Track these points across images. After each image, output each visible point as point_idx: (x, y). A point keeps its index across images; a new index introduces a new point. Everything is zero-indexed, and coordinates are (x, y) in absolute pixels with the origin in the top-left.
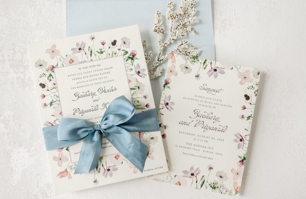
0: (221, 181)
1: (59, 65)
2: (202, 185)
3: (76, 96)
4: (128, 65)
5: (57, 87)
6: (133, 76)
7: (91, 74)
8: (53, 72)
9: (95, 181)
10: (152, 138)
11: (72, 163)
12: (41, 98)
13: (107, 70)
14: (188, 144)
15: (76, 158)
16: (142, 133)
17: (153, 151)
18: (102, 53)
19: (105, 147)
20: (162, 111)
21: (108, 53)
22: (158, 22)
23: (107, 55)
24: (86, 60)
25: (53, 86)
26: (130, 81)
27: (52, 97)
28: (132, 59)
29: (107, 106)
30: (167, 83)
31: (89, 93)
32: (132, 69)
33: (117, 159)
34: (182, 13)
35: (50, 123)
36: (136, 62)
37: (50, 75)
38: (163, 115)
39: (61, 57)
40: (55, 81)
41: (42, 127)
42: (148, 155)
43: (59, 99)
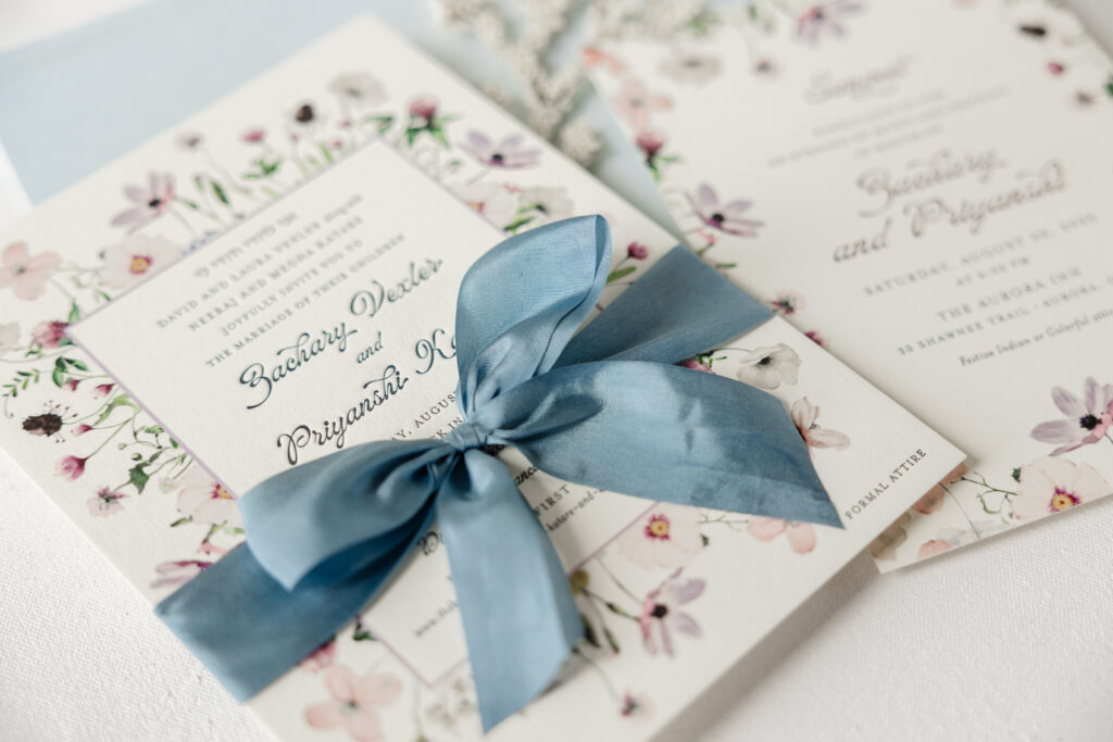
1: (86, 302)
3: (252, 385)
4: (425, 157)
5: (128, 394)
6: (480, 180)
7: (270, 266)
8: (70, 343)
9: (630, 707)
10: (765, 361)
11: (429, 686)
12: (63, 480)
13: (340, 216)
14: (948, 315)
16: (701, 366)
17: (817, 409)
18: (271, 170)
19: (561, 520)
20: (716, 255)
21: (302, 158)
23: (303, 168)
24: (212, 225)
25: (105, 399)
26: (481, 205)
27: (124, 446)
28: (431, 126)
29: (445, 343)
30: (651, 151)
31: (313, 338)
32: (456, 163)
33: (666, 537)
35: (183, 564)
36: (455, 132)
37: (60, 364)
38: (733, 265)
39: (75, 273)
40: (102, 373)
41: (151, 606)
42: (804, 438)
43: (169, 432)
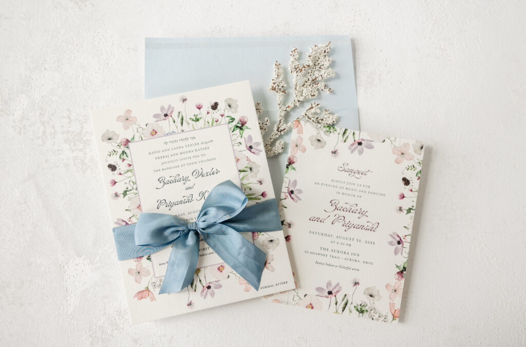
0: (372, 302)
1: (137, 138)
2: (344, 308)
3: (160, 182)
4: (235, 137)
5: (133, 170)
6: (243, 152)
7: (182, 150)
8: (128, 148)
9: (190, 304)
10: (271, 241)
11: (155, 278)
12: (110, 185)
13: (205, 144)
14: (322, 249)
15: (162, 271)
16: (256, 234)
17: (273, 259)
18: (197, 120)
19: (203, 255)
20: (284, 202)
21: (206, 120)
22: (276, 76)
23: (205, 123)
24: (175, 130)
25: (128, 168)
26: (238, 160)
27: (126, 183)
28: (241, 128)
29: (206, 195)
30: (291, 163)
31: (180, 177)
32: (240, 143)
33: (221, 271)
34: (311, 64)
35: (123, 221)
36: (246, 133)
37: (124, 152)
38: (286, 208)
39: (138, 127)
40: (131, 160)
41: (112, 227)
42: (265, 265)
43: (137, 186)
